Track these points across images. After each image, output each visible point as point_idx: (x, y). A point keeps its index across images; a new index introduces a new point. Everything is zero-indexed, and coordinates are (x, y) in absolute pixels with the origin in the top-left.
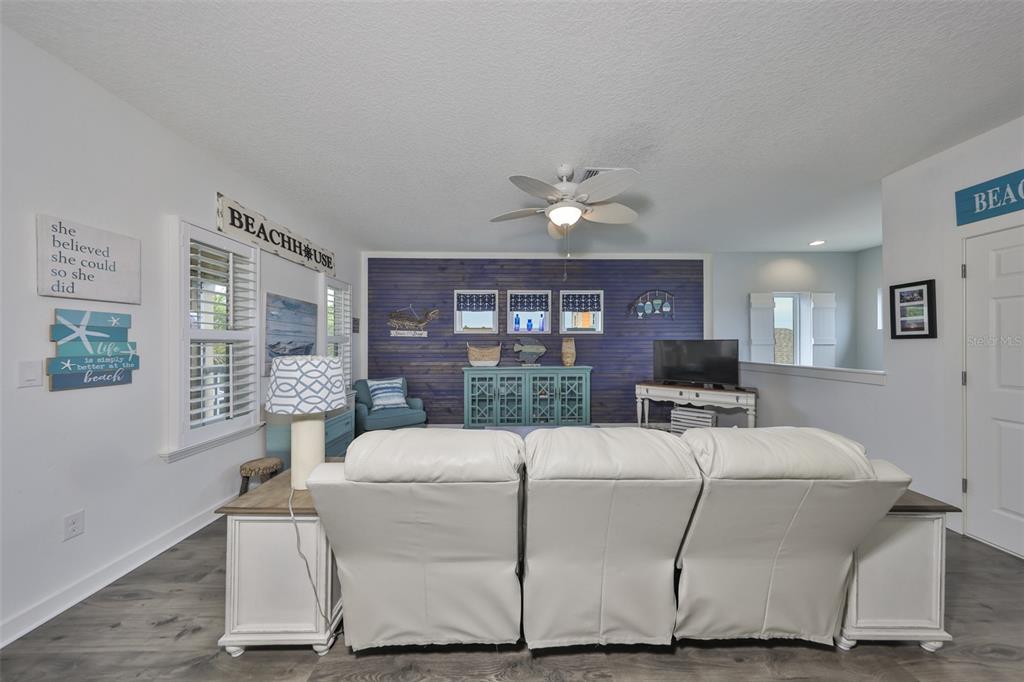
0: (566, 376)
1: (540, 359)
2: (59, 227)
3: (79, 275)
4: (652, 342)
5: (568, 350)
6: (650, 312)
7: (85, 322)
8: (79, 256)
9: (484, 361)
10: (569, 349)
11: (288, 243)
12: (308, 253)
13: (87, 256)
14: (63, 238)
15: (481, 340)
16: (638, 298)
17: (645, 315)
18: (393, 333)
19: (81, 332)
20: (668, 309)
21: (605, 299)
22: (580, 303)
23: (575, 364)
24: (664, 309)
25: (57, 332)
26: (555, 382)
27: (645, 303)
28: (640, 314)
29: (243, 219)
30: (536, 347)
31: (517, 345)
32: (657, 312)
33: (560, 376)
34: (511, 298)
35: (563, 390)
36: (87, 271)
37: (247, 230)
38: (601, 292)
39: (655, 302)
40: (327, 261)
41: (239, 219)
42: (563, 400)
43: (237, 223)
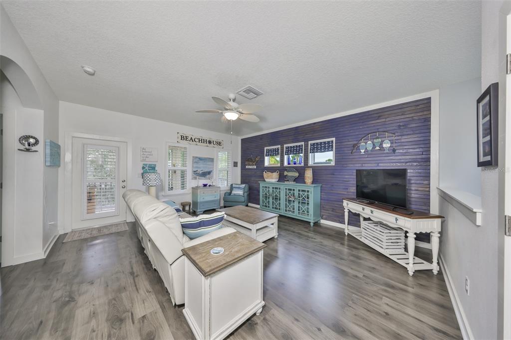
0: (301, 189)
1: (296, 180)
2: (143, 149)
3: (146, 157)
4: (355, 171)
5: (309, 176)
6: (371, 148)
7: (148, 166)
8: (146, 153)
9: (272, 179)
10: (309, 174)
11: (201, 141)
12: (210, 142)
13: (148, 153)
14: (144, 150)
15: (271, 169)
16: (361, 140)
17: (366, 151)
18: (247, 167)
19: (147, 168)
20: (389, 145)
21: (336, 143)
22: (321, 147)
23: (312, 183)
24: (384, 145)
25: (143, 168)
26: (295, 192)
27: (366, 143)
28: (363, 151)
29: (185, 137)
30: (294, 173)
31: (285, 172)
32: (378, 148)
33: (298, 189)
34: (286, 148)
35: (299, 197)
36: (148, 156)
37: (186, 140)
38: (334, 139)
39: (375, 141)
40: (219, 144)
41: (183, 138)
42: (299, 202)
43: (183, 139)
